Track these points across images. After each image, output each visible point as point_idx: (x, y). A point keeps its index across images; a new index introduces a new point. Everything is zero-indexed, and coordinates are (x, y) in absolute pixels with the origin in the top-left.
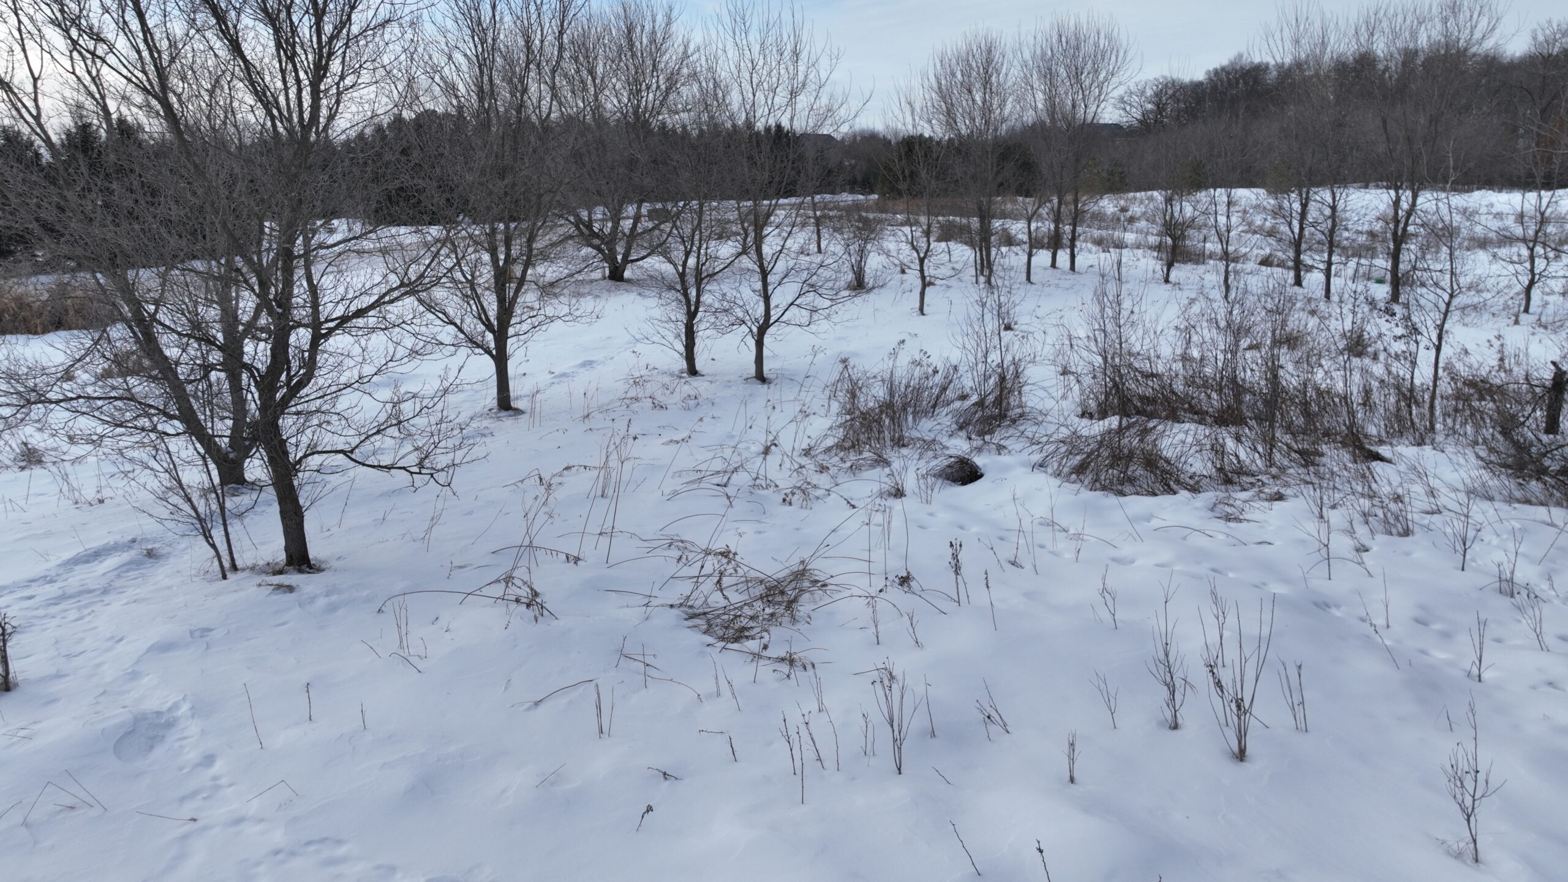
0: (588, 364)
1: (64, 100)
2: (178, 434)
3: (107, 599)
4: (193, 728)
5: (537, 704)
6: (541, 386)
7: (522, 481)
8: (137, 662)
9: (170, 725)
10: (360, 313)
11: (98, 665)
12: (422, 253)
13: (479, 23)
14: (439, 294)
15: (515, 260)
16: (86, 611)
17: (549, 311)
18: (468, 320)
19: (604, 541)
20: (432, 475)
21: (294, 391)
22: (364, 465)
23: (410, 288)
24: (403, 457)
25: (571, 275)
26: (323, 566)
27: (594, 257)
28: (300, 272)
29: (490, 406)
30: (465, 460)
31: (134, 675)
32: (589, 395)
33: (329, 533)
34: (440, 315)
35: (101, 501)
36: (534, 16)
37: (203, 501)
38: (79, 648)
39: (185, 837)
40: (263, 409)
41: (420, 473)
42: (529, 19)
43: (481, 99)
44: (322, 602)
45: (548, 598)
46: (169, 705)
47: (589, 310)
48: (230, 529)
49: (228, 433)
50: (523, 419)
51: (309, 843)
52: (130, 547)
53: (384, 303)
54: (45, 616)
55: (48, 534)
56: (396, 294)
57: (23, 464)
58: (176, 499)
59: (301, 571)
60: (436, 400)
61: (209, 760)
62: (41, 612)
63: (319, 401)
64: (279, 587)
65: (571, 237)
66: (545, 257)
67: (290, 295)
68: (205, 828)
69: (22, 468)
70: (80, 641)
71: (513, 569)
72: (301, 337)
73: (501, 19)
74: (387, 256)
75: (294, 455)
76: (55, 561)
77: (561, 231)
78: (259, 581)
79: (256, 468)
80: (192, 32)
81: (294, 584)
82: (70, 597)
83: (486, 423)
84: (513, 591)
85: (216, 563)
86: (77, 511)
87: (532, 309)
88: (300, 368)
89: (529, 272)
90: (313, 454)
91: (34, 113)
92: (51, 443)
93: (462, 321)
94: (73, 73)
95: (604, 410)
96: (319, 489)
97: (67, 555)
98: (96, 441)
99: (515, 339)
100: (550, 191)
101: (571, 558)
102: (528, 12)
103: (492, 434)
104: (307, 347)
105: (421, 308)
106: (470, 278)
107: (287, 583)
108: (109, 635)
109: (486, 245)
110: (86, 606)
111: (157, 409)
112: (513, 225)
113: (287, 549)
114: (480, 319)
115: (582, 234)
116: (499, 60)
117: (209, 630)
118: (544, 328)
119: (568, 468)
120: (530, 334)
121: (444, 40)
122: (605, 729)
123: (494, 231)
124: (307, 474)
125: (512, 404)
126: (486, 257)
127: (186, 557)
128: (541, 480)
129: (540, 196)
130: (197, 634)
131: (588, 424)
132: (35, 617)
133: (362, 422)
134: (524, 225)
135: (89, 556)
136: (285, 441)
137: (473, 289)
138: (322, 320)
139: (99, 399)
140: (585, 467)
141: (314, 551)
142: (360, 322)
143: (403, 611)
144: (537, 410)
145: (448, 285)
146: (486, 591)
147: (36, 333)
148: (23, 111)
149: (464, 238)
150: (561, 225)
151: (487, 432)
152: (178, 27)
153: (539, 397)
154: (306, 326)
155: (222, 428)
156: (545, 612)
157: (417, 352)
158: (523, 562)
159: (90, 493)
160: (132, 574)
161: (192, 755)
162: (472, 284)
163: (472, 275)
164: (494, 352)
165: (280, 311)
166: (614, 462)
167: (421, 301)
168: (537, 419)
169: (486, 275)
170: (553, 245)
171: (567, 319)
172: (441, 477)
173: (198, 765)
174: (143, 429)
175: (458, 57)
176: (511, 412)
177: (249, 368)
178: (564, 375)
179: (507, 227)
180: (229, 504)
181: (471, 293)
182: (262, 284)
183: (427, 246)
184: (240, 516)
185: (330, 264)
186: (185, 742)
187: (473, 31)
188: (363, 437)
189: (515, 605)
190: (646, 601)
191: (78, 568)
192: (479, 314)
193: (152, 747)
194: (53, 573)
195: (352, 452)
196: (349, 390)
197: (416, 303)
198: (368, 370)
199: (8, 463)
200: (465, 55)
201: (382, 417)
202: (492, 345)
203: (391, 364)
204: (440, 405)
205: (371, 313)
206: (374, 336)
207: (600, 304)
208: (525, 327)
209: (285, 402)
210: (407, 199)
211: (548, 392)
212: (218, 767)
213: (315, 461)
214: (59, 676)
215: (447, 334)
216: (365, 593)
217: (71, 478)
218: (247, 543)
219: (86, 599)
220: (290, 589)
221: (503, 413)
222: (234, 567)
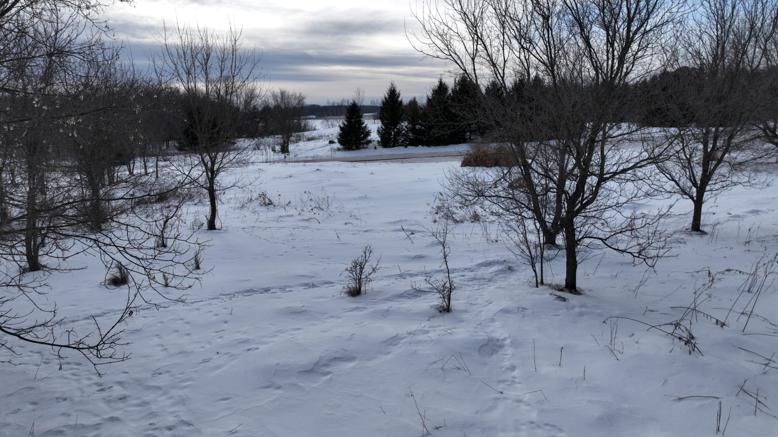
0: (755, 212)
1: (514, 70)
2: (530, 218)
3: (490, 284)
4: (510, 351)
5: (680, 399)
6: (721, 220)
7: (698, 272)
8: (495, 315)
9: (501, 347)
10: (624, 171)
11: (481, 311)
12: (663, 142)
13: (723, 17)
14: (669, 164)
15: (718, 149)
16: (481, 287)
17: (735, 179)
18: (683, 179)
19: (744, 318)
20: (645, 259)
21: (584, 207)
22: (610, 247)
23: (653, 160)
24: (631, 247)
25: (755, 159)
26: (582, 292)
27: (773, 149)
28: (598, 149)
29: (687, 227)
30: (664, 255)
31: (492, 320)
32: (752, 231)
33: (588, 277)
34: (668, 175)
35: (497, 241)
36: (760, 10)
37: (534, 250)
38: (475, 302)
39: (497, 399)
40: (567, 212)
41: (639, 257)
42: (756, 11)
43: (714, 60)
44: (577, 310)
45: (700, 342)
46: (502, 337)
47: (762, 181)
48: (543, 265)
49: (552, 221)
50: (706, 237)
51: (547, 425)
52: (503, 264)
53: (637, 167)
54: (467, 285)
55: (475, 251)
56: (645, 163)
57: (473, 220)
58: (524, 247)
59: (571, 292)
60: (654, 220)
61: (513, 368)
62: (466, 283)
63: (595, 212)
64: (559, 297)
65: (759, 137)
66: (738, 147)
67: (590, 160)
68: (505, 399)
69: (472, 222)
70: (477, 299)
71: (682, 320)
72: (592, 180)
73: (738, 13)
74: (645, 143)
75: (578, 236)
76: (475, 263)
77: (752, 133)
78: (551, 292)
79: (560, 239)
80: (571, 36)
81: (566, 298)
82: (477, 279)
83: (682, 236)
84: (678, 332)
85: (535, 279)
86: (487, 244)
87: (724, 176)
88: (590, 195)
89: (726, 155)
90: (586, 237)
91: (502, 76)
92: (484, 213)
93: (679, 180)
94: (519, 58)
95: (761, 240)
96: (587, 254)
97: (480, 261)
98: (499, 215)
99: (709, 193)
100: (749, 111)
101: (719, 323)
102: (756, 8)
103: (685, 243)
104: (595, 185)
105: (658, 171)
106: (688, 157)
107: (563, 296)
108: (487, 300)
109: (702, 140)
110: (482, 285)
111: (525, 205)
112: (721, 129)
113: (567, 280)
114: (690, 180)
115: (767, 135)
116: (731, 37)
117: (526, 309)
118: (729, 188)
119: (728, 270)
120: (720, 191)
121: (699, 28)
122: (721, 429)
123: (708, 132)
124: (582, 247)
125: (701, 228)
126: (701, 146)
127: (524, 273)
128: (710, 273)
129: (742, 113)
130: (520, 309)
131: (748, 247)
132: (464, 285)
133: (614, 226)
134: (729, 129)
135: (487, 263)
136: (575, 229)
137: (689, 163)
138: (605, 172)
139: (503, 197)
140: (740, 272)
141: (579, 284)
142: (623, 176)
143: (615, 326)
144: (716, 234)
145: (675, 160)
146: (663, 328)
147: (488, 167)
148: (498, 75)
149: (688, 135)
150: (754, 130)
151: (682, 241)
152: (565, 34)
153: (718, 226)
154: (595, 175)
155: (549, 218)
156: (696, 349)
157: (648, 195)
158: (688, 317)
159: (493, 237)
160: (501, 275)
161: (507, 364)
162: (689, 160)
163: (690, 155)
164: (695, 199)
165: (584, 167)
166: (761, 273)
167: (658, 167)
168: (714, 239)
169: (698, 156)
170: (746, 141)
171: (746, 184)
172: (650, 262)
173: (508, 369)
174: (516, 214)
175: (705, 37)
176: (699, 232)
177: (566, 193)
178: (737, 216)
179: (717, 130)
180: (545, 254)
181: (688, 165)
182: (578, 153)
183: (667, 138)
184: (549, 260)
185: (614, 145)
186: (505, 356)
187: (717, 22)
188: (612, 234)
189: (678, 340)
190: (767, 362)
191: (483, 268)
192: (690, 177)
193: (492, 354)
194: (473, 268)
195: (606, 240)
196: (610, 209)
197: (656, 168)
198: (622, 200)
199: (468, 219)
200: (710, 36)
201: (624, 226)
202: (695, 195)
203: (634, 199)
204: (655, 225)
205: (629, 172)
206: (628, 183)
207: (770, 178)
208: (717, 186)
209: (579, 211)
210: (661, 113)
211: (725, 224)
212: (516, 373)
213: (587, 241)
214: (466, 311)
215: (669, 185)
216: (599, 311)
217: (488, 229)
218: (549, 273)
219: (482, 282)
220: (564, 299)
221: (694, 232)
222: (542, 283)
